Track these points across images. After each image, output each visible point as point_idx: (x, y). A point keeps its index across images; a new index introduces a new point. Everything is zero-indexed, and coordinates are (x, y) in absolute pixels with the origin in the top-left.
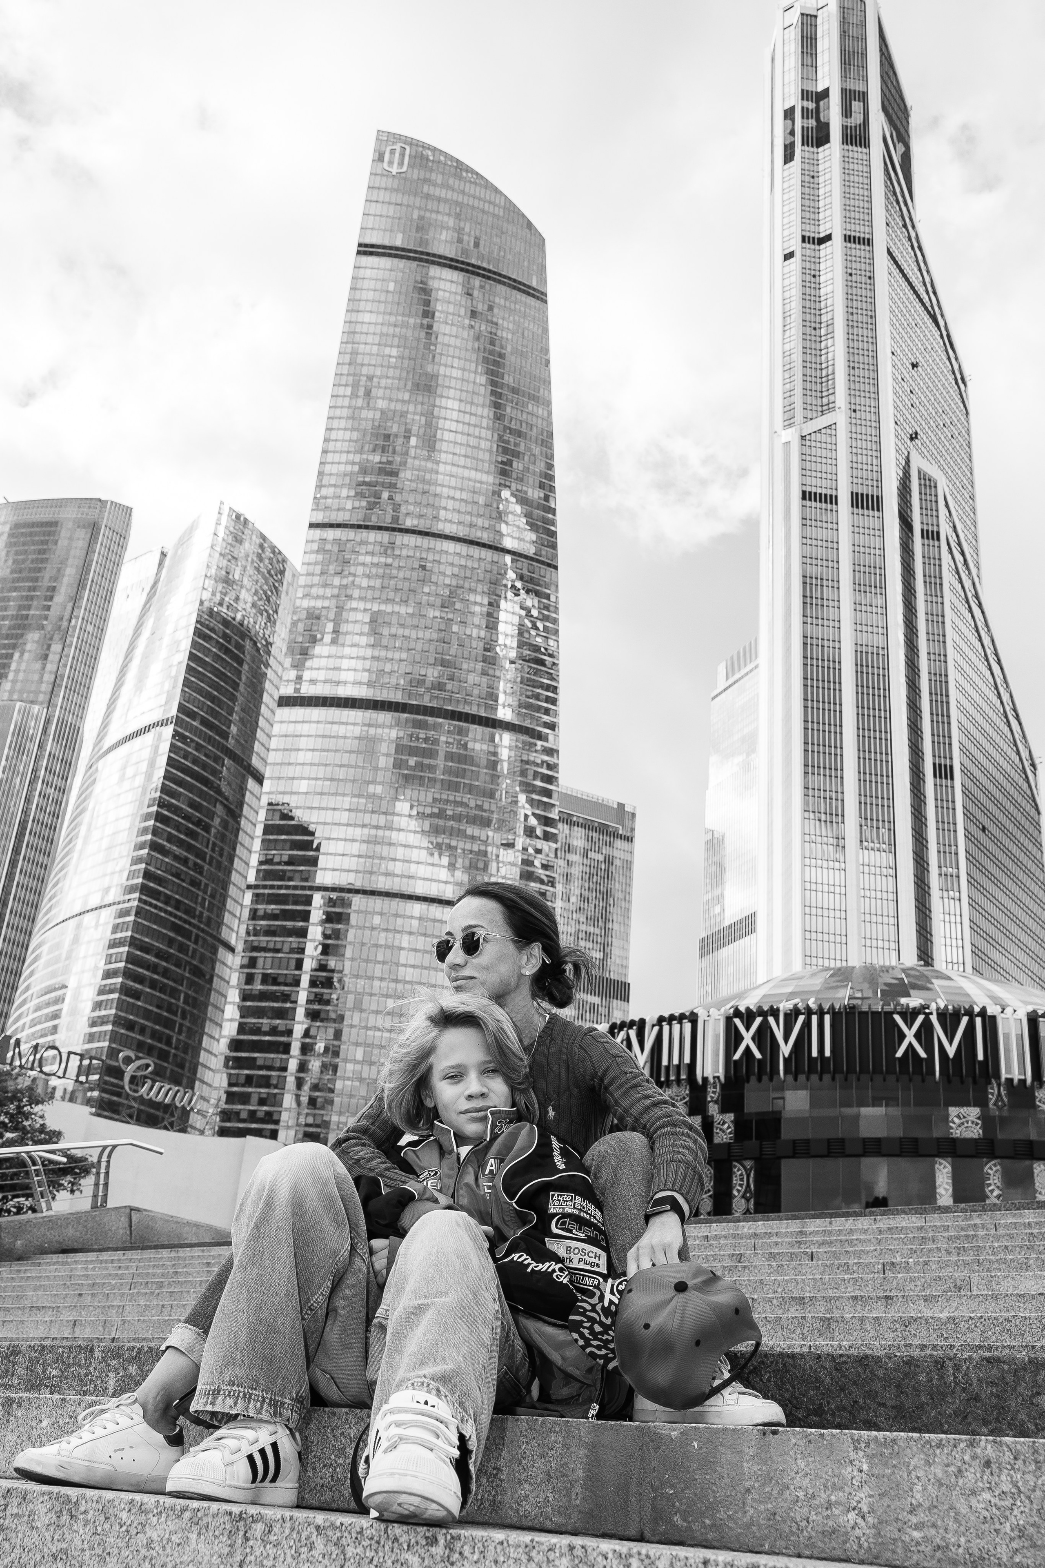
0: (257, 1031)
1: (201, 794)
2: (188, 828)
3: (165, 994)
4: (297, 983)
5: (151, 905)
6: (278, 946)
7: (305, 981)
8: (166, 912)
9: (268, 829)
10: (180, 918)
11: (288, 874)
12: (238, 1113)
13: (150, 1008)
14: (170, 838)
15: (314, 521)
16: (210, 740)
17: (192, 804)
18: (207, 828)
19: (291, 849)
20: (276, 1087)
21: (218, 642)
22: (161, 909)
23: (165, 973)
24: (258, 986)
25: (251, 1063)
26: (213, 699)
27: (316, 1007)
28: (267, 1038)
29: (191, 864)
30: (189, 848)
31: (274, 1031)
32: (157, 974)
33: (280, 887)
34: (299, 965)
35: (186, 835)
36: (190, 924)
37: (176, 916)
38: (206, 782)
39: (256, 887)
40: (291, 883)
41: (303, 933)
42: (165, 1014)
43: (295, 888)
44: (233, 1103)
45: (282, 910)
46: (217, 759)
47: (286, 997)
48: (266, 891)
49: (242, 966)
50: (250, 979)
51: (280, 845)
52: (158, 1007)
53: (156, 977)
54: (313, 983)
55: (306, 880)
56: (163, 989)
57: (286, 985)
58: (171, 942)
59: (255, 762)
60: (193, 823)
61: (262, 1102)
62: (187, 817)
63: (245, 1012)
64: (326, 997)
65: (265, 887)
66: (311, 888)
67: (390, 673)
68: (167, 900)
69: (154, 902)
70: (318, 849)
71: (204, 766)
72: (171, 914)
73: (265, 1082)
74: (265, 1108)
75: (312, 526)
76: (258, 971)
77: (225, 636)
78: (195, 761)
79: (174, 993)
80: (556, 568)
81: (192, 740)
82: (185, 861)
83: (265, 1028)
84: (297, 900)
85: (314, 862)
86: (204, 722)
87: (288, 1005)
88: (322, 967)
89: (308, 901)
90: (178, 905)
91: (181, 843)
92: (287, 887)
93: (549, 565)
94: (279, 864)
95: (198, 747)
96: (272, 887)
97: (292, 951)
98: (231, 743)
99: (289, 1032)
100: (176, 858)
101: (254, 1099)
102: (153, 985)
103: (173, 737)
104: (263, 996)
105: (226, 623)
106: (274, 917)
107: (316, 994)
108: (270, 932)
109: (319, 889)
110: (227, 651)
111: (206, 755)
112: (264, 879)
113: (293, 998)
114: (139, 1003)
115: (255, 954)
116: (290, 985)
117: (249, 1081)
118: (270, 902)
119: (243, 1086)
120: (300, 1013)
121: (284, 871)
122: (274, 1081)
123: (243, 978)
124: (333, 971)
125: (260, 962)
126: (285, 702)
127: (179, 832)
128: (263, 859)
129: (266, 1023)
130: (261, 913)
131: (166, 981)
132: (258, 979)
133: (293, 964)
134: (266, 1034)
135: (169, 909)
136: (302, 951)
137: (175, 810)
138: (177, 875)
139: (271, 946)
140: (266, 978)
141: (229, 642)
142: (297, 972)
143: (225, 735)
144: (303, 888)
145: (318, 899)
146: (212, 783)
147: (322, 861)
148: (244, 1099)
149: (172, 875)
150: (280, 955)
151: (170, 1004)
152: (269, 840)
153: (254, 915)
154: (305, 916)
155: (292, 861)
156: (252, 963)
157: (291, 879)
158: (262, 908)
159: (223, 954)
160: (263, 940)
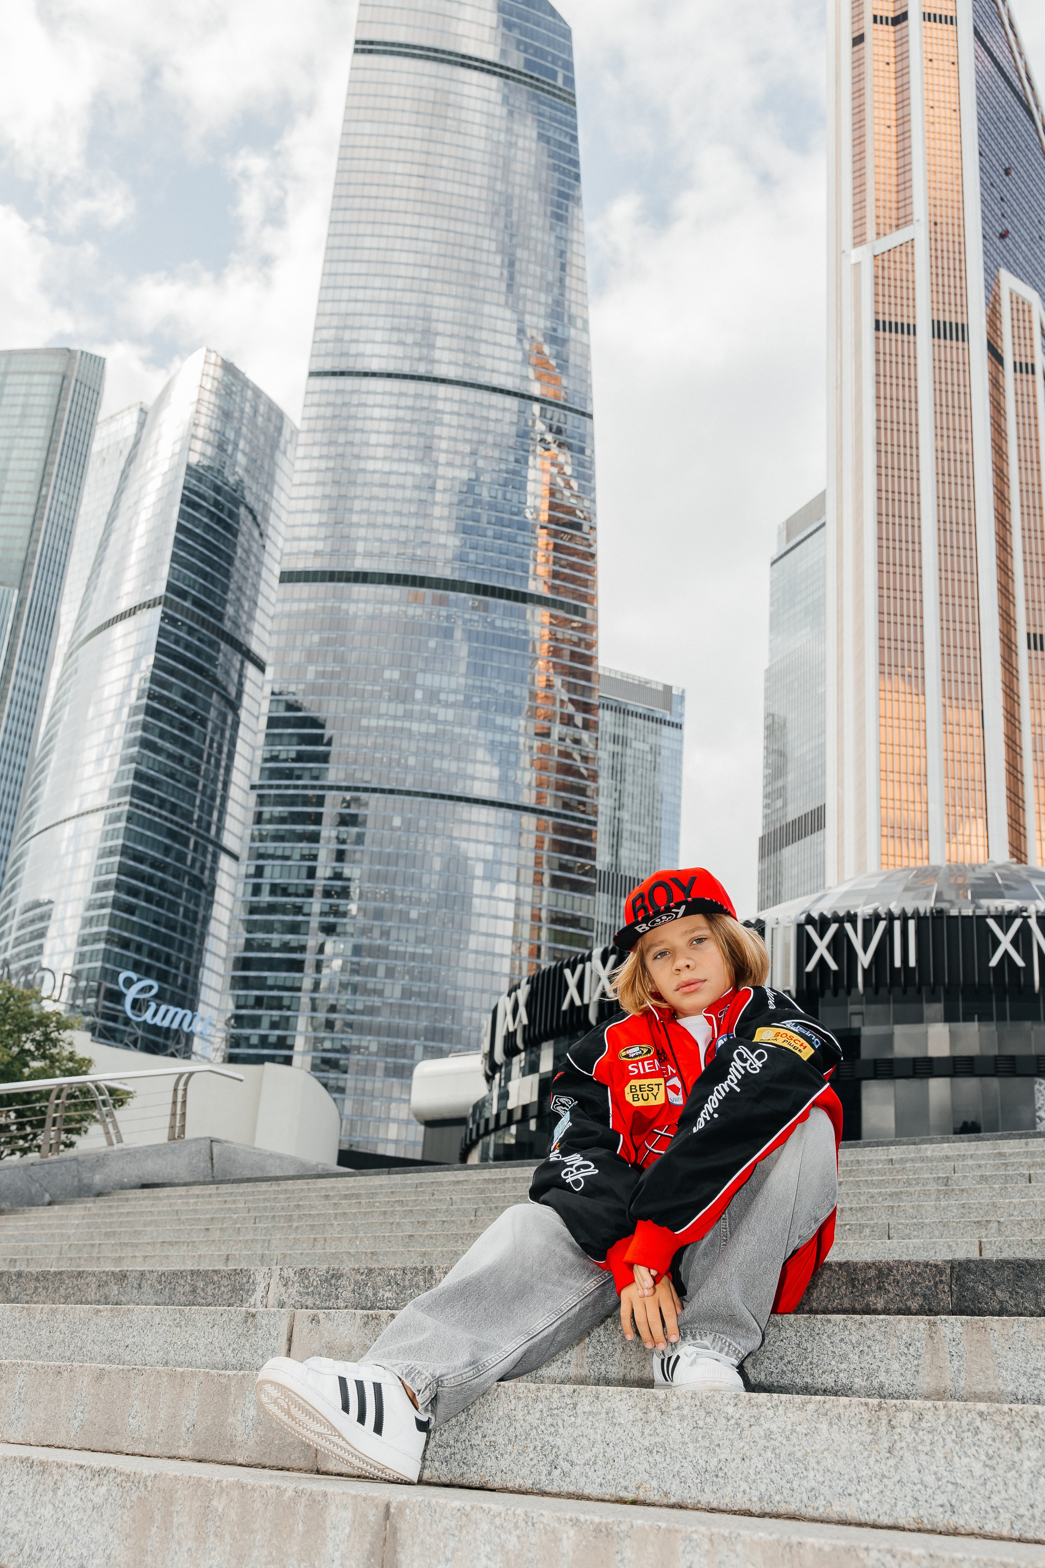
0: (266, 947)
1: (195, 683)
2: (182, 723)
3: (162, 907)
4: (309, 893)
5: (143, 809)
6: (287, 853)
7: (318, 890)
8: (160, 816)
9: (272, 722)
10: (177, 824)
11: (297, 772)
12: (247, 1038)
13: (146, 923)
14: (163, 734)
15: (315, 369)
16: (203, 622)
17: (186, 696)
18: (203, 722)
19: (299, 744)
20: (289, 1008)
21: (209, 511)
22: (155, 814)
23: (162, 884)
24: (265, 898)
25: (261, 983)
26: (205, 576)
27: (331, 919)
28: (278, 955)
29: (186, 763)
30: (185, 745)
31: (286, 947)
32: (153, 885)
33: (287, 787)
34: (311, 873)
35: (181, 730)
36: (188, 829)
37: (172, 821)
38: (200, 670)
39: (261, 787)
40: (300, 782)
41: (314, 838)
42: (163, 930)
43: (305, 787)
44: (242, 1027)
45: (291, 813)
46: (212, 644)
47: (298, 910)
48: (273, 792)
49: (248, 876)
50: (257, 890)
51: (286, 740)
52: (156, 922)
53: (151, 889)
54: (327, 893)
55: (317, 778)
56: (160, 903)
57: (297, 895)
58: (167, 850)
59: (255, 647)
60: (187, 717)
61: (274, 1025)
62: (181, 710)
63: (251, 926)
64: (342, 909)
65: (271, 787)
66: (322, 787)
67: (405, 543)
68: (162, 803)
69: (147, 806)
70: (329, 743)
71: (199, 652)
72: (166, 819)
73: (278, 1004)
74: (278, 1032)
75: (312, 374)
76: (266, 881)
77: (216, 504)
78: (188, 646)
79: (173, 907)
80: (590, 416)
81: (184, 623)
82: (180, 760)
83: (276, 944)
84: (308, 801)
85: (324, 758)
86: (197, 602)
87: (300, 918)
88: (338, 876)
89: (320, 801)
90: (174, 808)
91: (174, 740)
92: (296, 787)
93: (583, 414)
94: (286, 760)
95: (191, 631)
96: (279, 787)
97: (303, 858)
98: (228, 626)
99: (302, 949)
100: (170, 756)
102: (149, 897)
103: (162, 619)
104: (272, 909)
105: (217, 489)
106: (282, 820)
107: (331, 906)
108: (279, 838)
109: (331, 788)
110: (220, 521)
111: (200, 640)
112: (270, 778)
113: (306, 910)
114: (134, 919)
115: (261, 862)
116: (303, 896)
117: (259, 1002)
118: (276, 804)
119: (253, 1008)
120: (314, 926)
121: (292, 770)
122: (286, 1002)
123: (250, 889)
124: (349, 879)
125: (267, 872)
126: (288, 577)
127: (173, 726)
128: (267, 755)
129: (276, 938)
130: (266, 816)
131: (162, 893)
132: (266, 889)
133: (304, 872)
134: (276, 950)
135: (164, 813)
136: (315, 857)
137: (168, 702)
138: (172, 776)
139: (279, 852)
140: (275, 889)
141: (221, 511)
142: (309, 882)
143: (220, 617)
144: (313, 787)
145: (331, 799)
146: (207, 671)
147: (334, 757)
148: (255, 1022)
149: (167, 775)
150: (289, 863)
151: (169, 919)
152: (274, 735)
153: (259, 819)
154: (317, 819)
155: (300, 757)
156: (259, 872)
157: (299, 777)
158: (267, 810)
159: (224, 861)
160: (270, 847)
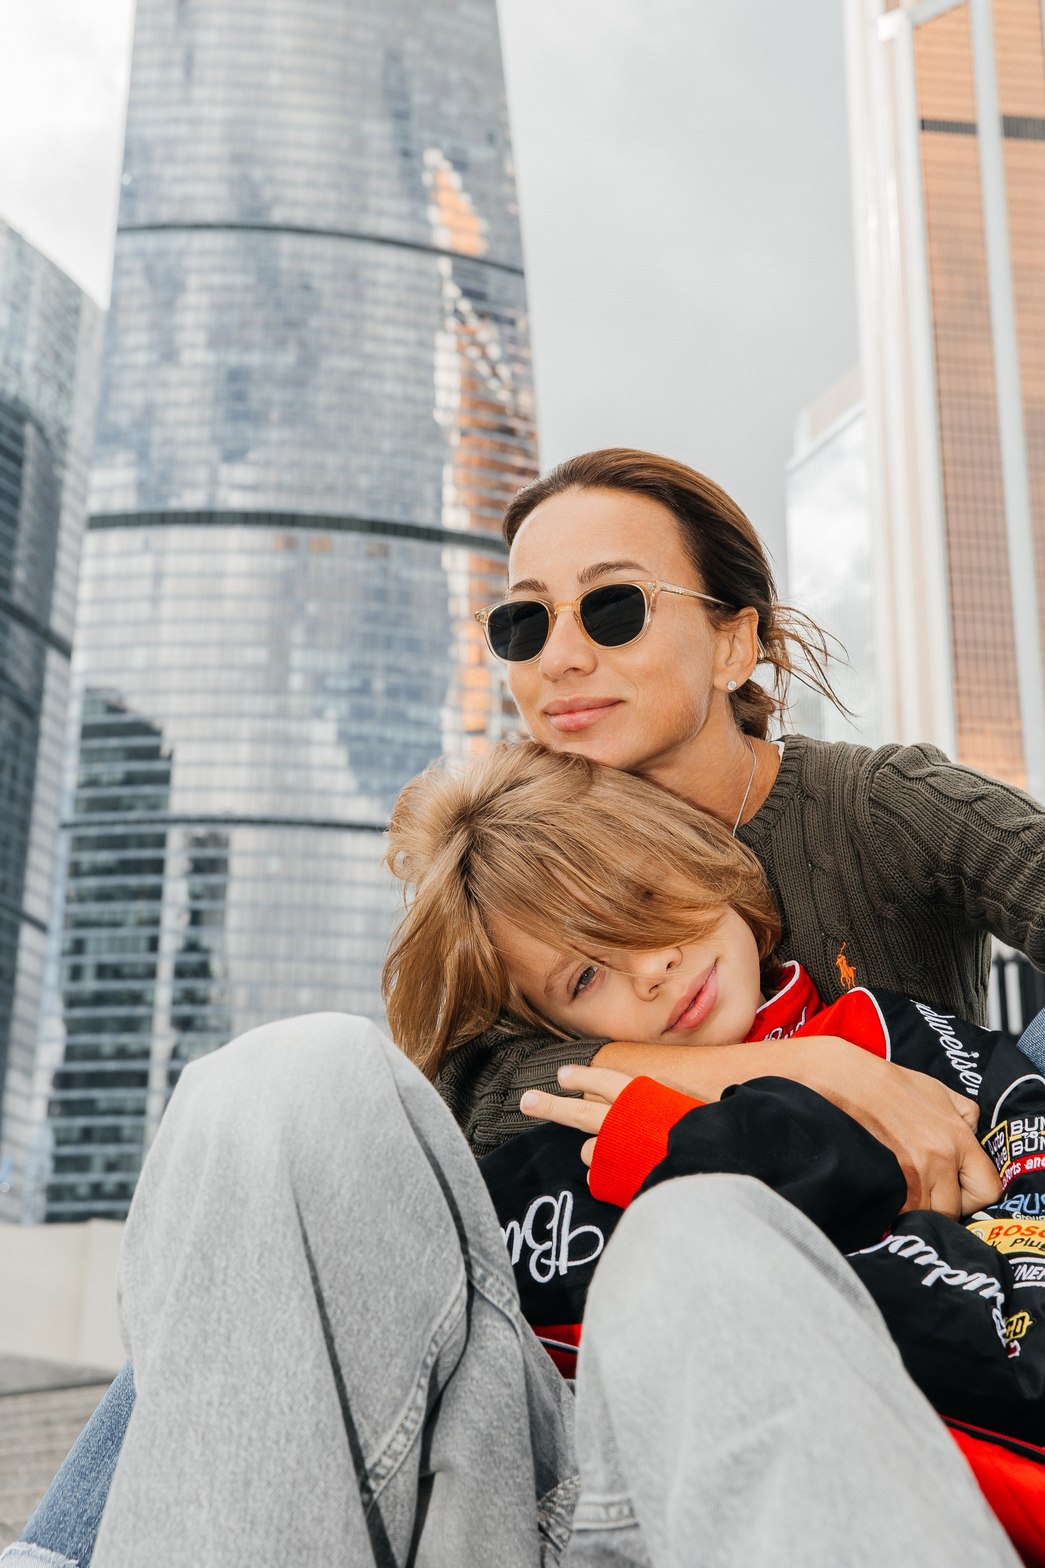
0: (93, 1054)
4: (151, 973)
6: (118, 917)
7: (166, 969)
9: (89, 731)
11: (126, 801)
12: (73, 1188)
15: (125, 222)
19: (127, 761)
20: (131, 1141)
24: (90, 984)
25: (88, 1107)
27: (186, 1010)
28: (111, 1065)
31: (122, 1053)
33: (114, 823)
34: (154, 945)
39: (75, 825)
40: (131, 816)
41: (155, 894)
43: (139, 822)
44: (65, 1173)
45: (120, 860)
47: (136, 999)
48: (95, 831)
49: (62, 954)
50: (76, 973)
51: (108, 755)
54: (180, 972)
55: (155, 808)
57: (135, 978)
59: (58, 624)
61: (111, 1167)
63: (73, 1027)
64: (201, 994)
65: (89, 824)
66: (164, 821)
70: (170, 758)
73: (114, 1136)
74: (113, 1177)
75: (122, 230)
76: (89, 960)
80: (523, 273)
83: (107, 1049)
84: (141, 842)
85: (164, 779)
87: (141, 1010)
88: (192, 947)
89: (160, 841)
92: (126, 823)
93: (511, 270)
94: (109, 785)
96: (101, 824)
97: (142, 923)
98: (18, 597)
99: (145, 1054)
101: (98, 1163)
104: (99, 999)
106: (108, 871)
107: (185, 990)
108: (104, 896)
109: (176, 821)
112: (90, 812)
113: (148, 997)
115: (83, 933)
116: (142, 978)
117: (87, 1135)
118: (99, 848)
119: (79, 1143)
120: (162, 1021)
121: (118, 798)
122: (127, 1133)
123: (66, 973)
124: (208, 951)
125: (90, 946)
126: (98, 522)
128: (82, 779)
129: (107, 1041)
130: (85, 866)
132: (90, 972)
133: (143, 944)
134: (109, 1058)
136: (157, 922)
139: (106, 918)
140: (102, 971)
142: (151, 957)
144: (151, 822)
145: (176, 838)
147: (179, 777)
148: (81, 1164)
150: (122, 932)
152: (92, 750)
153: (75, 871)
154: (158, 866)
155: (130, 780)
156: (78, 947)
157: (130, 808)
158: (87, 858)
159: (28, 935)
160: (93, 909)
